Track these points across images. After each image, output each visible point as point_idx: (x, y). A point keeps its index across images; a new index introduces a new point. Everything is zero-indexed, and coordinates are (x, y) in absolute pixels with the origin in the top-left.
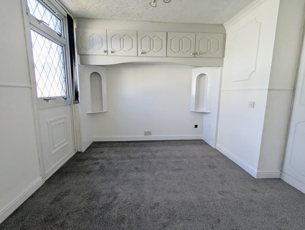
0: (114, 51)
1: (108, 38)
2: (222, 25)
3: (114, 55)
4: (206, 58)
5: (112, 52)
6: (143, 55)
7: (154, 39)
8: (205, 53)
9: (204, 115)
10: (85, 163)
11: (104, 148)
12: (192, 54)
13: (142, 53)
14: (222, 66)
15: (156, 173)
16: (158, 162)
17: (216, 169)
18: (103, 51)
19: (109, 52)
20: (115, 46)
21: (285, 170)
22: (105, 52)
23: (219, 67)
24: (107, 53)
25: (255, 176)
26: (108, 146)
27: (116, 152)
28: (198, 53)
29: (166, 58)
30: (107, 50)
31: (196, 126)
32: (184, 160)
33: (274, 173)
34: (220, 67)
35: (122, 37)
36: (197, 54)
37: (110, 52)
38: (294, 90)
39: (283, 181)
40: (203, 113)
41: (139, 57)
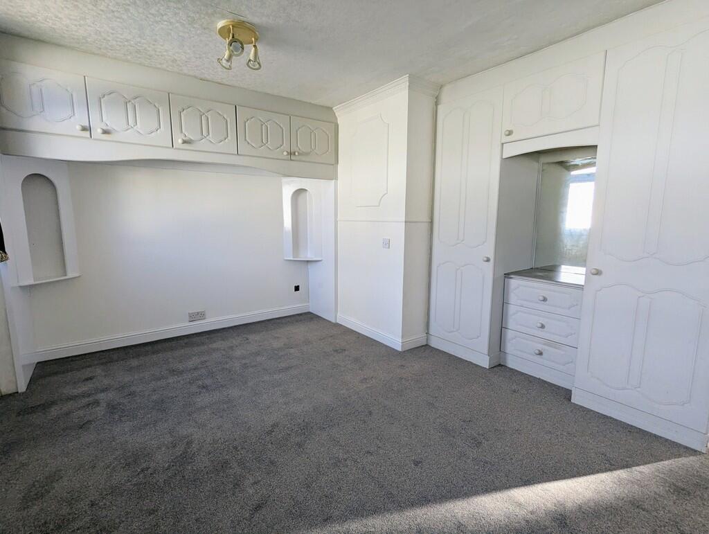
0: (108, 130)
1: (91, 98)
2: (330, 109)
3: (111, 139)
4: (309, 162)
5: (105, 132)
6: (186, 146)
7: (209, 115)
8: (307, 154)
9: (310, 266)
10: (54, 411)
11: (88, 369)
12: (285, 153)
13: (184, 142)
14: (336, 178)
15: (250, 384)
16: (245, 366)
17: (346, 352)
18: (78, 127)
19: (97, 132)
20: (113, 118)
21: (432, 331)
22: (84, 129)
23: (332, 179)
24: (89, 132)
25: (399, 349)
26: (96, 362)
27: (131, 369)
28: (296, 154)
29: (238, 157)
30: (88, 125)
31: (297, 288)
32: (292, 351)
33: (418, 338)
34: (334, 181)
35: (130, 101)
36: (294, 154)
37: (100, 131)
38: (432, 222)
39: (430, 346)
40: (308, 261)
41: (176, 149)
